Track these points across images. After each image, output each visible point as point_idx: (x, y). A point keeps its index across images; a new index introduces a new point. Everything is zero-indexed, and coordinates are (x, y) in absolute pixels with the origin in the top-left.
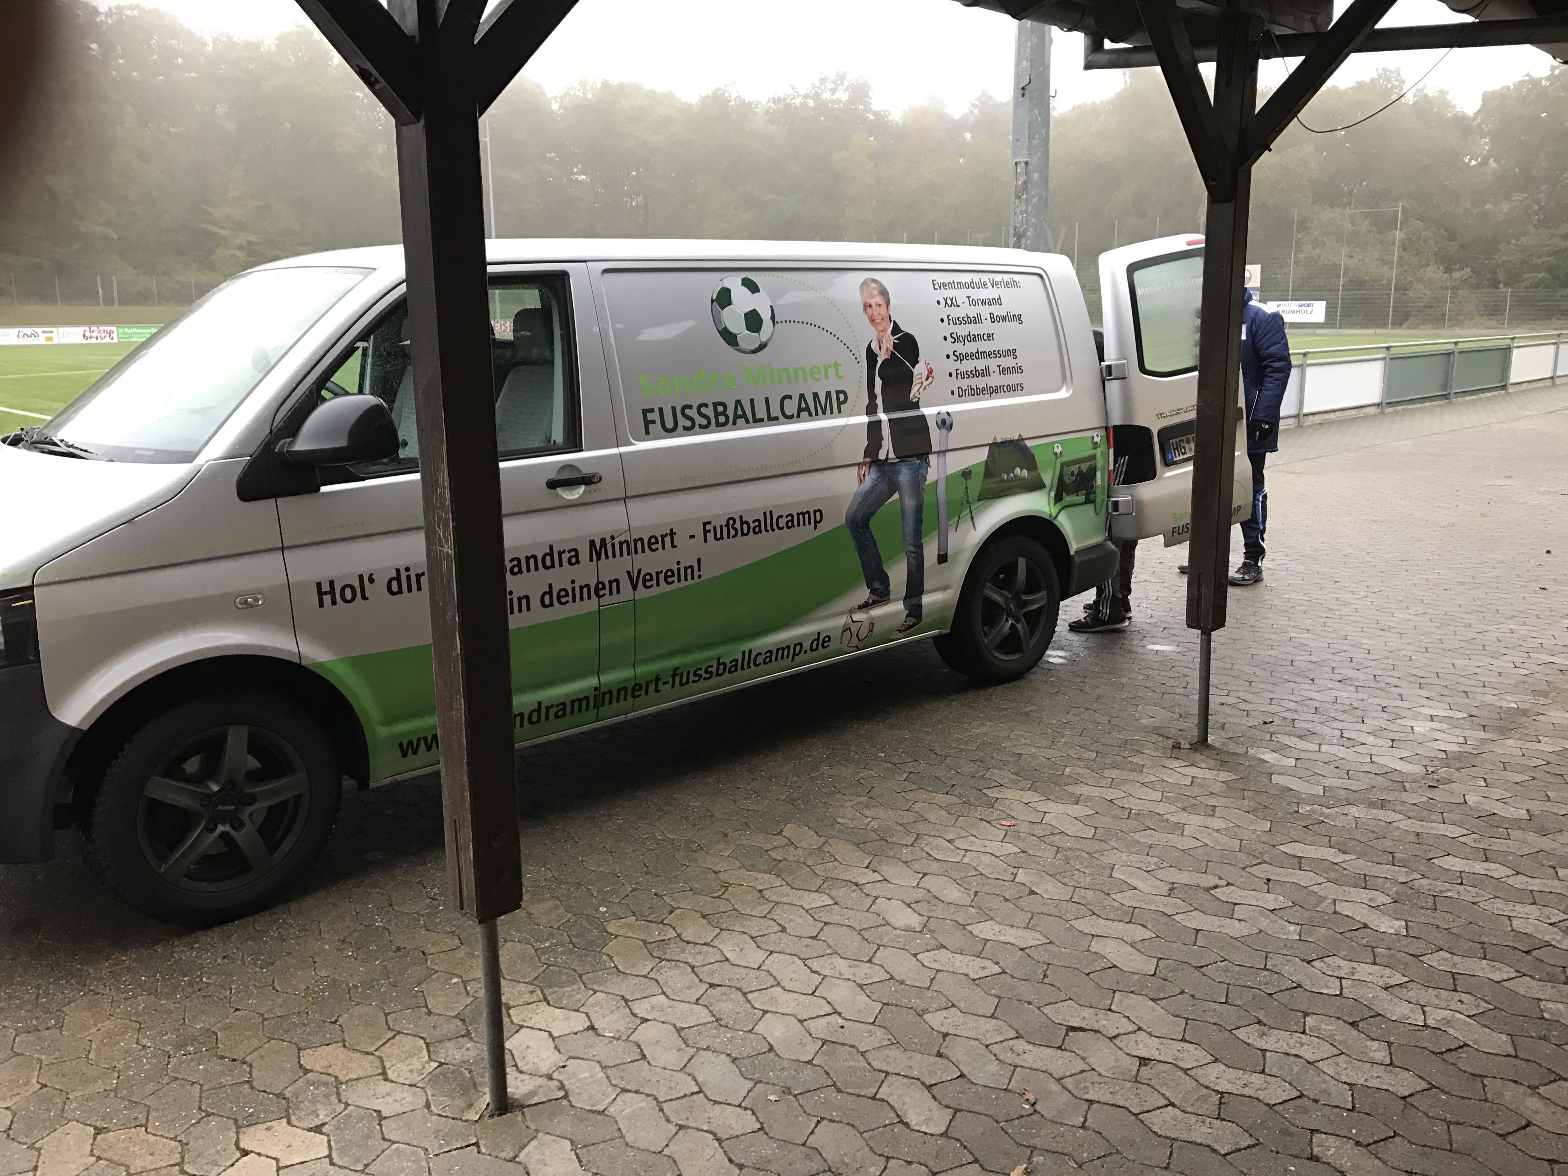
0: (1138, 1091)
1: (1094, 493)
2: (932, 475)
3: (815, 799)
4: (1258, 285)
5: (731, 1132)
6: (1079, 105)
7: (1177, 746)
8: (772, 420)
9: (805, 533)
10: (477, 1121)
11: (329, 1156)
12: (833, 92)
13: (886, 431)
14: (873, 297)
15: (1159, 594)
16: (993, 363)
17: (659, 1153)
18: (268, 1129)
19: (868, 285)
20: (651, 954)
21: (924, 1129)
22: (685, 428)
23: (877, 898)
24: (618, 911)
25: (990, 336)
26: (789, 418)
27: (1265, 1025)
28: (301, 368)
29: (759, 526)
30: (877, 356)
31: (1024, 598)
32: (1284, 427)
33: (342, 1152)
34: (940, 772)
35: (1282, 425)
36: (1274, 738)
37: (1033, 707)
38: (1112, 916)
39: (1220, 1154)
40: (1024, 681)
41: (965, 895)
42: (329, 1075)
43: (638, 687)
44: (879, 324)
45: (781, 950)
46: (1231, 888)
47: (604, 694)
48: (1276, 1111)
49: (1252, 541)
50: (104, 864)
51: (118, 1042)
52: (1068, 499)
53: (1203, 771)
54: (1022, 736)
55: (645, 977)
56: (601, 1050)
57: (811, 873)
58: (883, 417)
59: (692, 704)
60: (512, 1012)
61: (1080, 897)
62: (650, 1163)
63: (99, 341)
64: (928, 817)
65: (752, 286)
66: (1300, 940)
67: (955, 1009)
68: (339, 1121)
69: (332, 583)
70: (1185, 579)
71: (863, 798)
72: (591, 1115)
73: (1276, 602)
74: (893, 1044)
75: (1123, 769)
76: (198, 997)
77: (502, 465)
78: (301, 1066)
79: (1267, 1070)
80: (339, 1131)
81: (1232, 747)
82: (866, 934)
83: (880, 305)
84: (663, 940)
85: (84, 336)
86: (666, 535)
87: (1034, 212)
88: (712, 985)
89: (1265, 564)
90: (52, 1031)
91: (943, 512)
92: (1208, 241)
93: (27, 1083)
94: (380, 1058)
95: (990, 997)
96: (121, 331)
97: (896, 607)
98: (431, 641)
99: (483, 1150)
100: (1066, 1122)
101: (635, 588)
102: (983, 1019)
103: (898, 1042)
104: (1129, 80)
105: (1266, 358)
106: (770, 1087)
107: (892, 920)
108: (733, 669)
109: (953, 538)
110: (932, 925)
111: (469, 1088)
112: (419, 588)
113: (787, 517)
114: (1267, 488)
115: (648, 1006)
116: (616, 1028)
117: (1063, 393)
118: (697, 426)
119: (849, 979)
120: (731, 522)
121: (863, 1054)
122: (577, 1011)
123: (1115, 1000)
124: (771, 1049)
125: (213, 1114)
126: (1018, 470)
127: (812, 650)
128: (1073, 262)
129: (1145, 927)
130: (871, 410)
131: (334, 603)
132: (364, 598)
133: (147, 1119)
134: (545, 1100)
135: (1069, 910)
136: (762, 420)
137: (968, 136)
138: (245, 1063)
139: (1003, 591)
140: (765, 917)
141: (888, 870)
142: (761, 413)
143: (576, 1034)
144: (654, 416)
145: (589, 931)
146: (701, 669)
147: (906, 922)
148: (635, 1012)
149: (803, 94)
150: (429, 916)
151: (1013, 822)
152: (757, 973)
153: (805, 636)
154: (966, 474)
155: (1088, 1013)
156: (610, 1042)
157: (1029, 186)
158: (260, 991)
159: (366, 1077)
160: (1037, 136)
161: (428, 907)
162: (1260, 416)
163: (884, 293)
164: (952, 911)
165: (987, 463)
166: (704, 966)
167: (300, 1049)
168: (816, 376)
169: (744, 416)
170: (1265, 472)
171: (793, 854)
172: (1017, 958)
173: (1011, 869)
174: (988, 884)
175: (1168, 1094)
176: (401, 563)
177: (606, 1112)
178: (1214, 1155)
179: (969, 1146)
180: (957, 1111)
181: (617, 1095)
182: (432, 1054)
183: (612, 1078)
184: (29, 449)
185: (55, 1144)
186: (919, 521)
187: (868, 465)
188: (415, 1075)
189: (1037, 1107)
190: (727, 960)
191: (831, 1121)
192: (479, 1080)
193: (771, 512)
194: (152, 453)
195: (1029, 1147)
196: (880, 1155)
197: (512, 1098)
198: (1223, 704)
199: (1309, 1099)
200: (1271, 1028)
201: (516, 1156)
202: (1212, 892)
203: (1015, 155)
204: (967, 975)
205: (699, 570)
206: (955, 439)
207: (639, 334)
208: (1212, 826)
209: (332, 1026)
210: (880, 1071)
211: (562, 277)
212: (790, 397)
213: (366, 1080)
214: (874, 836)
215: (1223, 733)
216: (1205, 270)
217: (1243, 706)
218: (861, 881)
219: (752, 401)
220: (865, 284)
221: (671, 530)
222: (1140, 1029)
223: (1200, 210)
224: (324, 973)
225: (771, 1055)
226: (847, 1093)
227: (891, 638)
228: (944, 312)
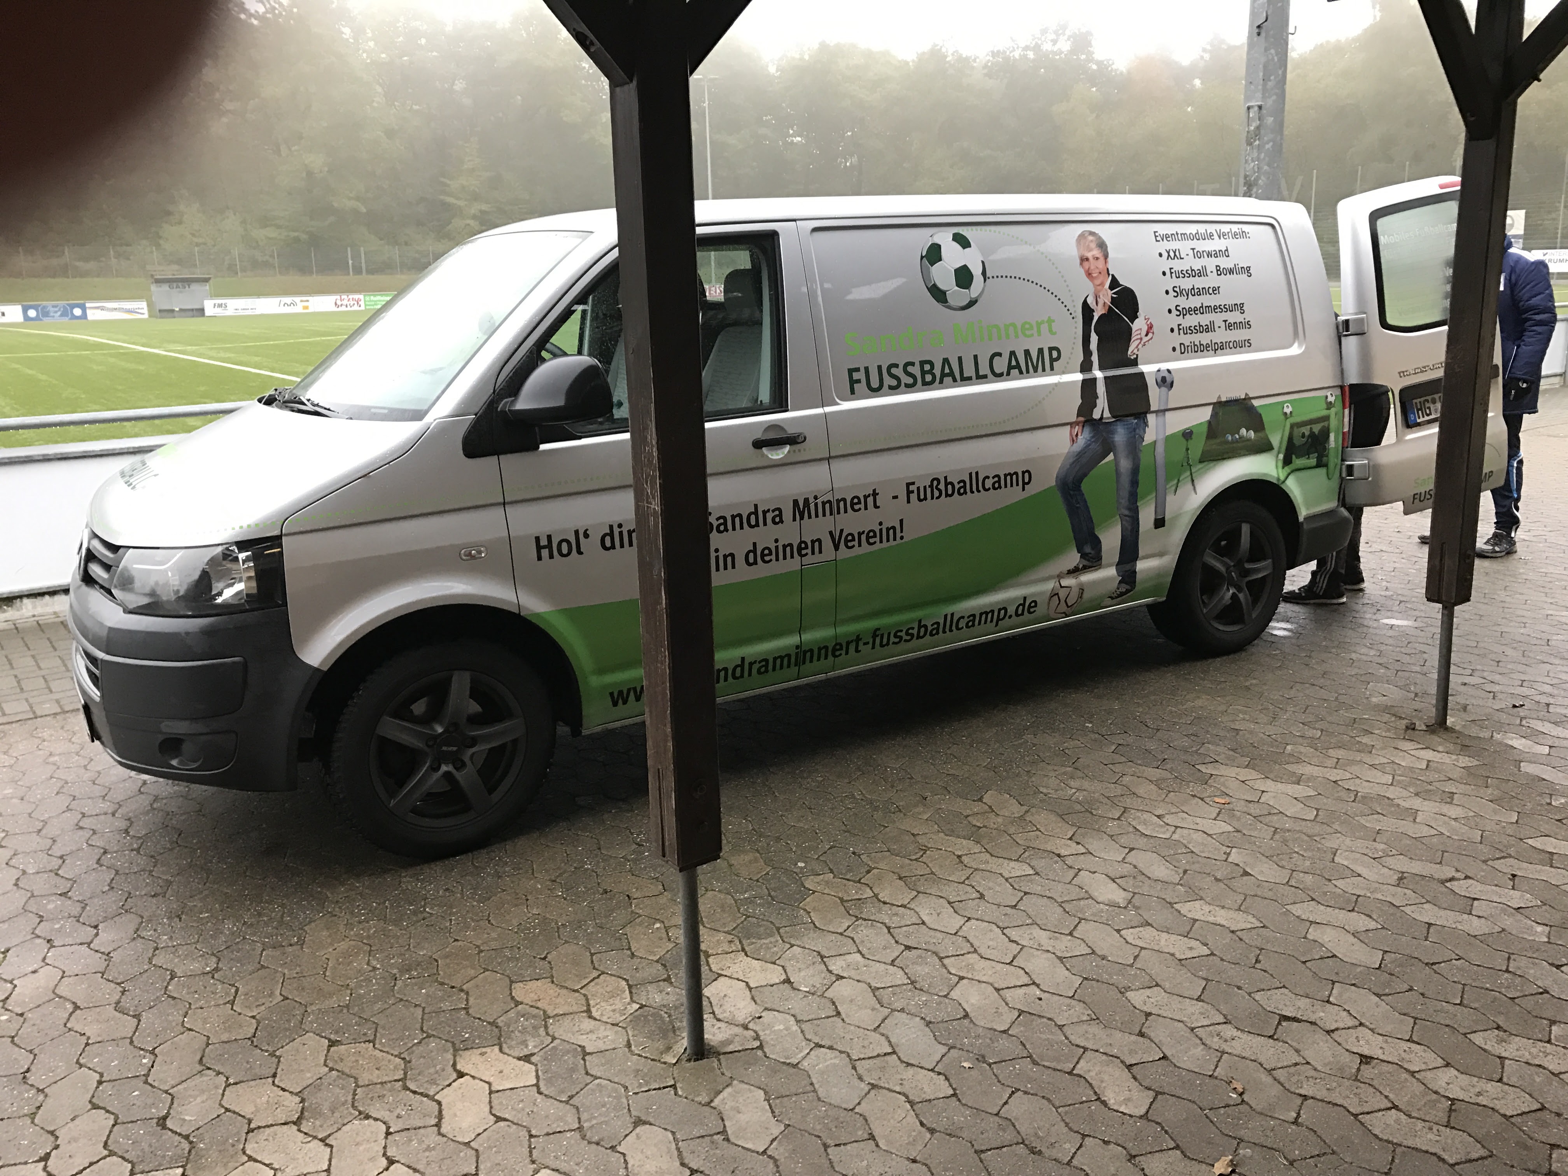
0: (1358, 1091)
1: (1327, 456)
2: (1150, 436)
3: (1018, 767)
4: (1521, 232)
5: (924, 1096)
6: (1321, 44)
7: (1411, 727)
8: (981, 378)
9: (1012, 495)
10: (675, 1064)
11: (537, 1085)
12: (1055, 42)
13: (1101, 389)
14: (1090, 250)
15: (1397, 565)
16: (1218, 318)
17: (852, 1110)
18: (482, 1054)
19: (1085, 238)
20: (848, 912)
21: (1122, 1109)
22: (891, 388)
23: (1080, 870)
24: (818, 868)
25: (1216, 290)
26: (998, 376)
27: (1505, 1031)
28: (522, 330)
29: (964, 487)
30: (1093, 311)
31: (1248, 566)
32: (1544, 387)
33: (549, 1081)
34: (1152, 745)
35: (1544, 384)
36: (1524, 722)
37: (1254, 681)
38: (1332, 903)
39: (1448, 1164)
40: (1244, 654)
41: (1173, 873)
42: (538, 1008)
43: (838, 647)
44: (1096, 277)
45: (979, 917)
46: (1470, 881)
47: (805, 652)
48: (1512, 1123)
49: (1504, 510)
50: (341, 796)
51: (351, 962)
52: (1298, 462)
53: (1439, 755)
54: (1240, 711)
55: (841, 934)
56: (796, 1004)
57: (1012, 841)
58: (1099, 374)
59: (890, 666)
60: (711, 960)
61: (1298, 881)
62: (841, 1119)
63: (349, 309)
64: (1137, 792)
65: (963, 242)
66: (1549, 942)
67: (1159, 988)
68: (546, 1053)
69: (549, 537)
70: (1426, 549)
71: (1068, 769)
72: (785, 1067)
73: (1531, 576)
74: (1092, 1019)
75: (1350, 749)
76: (422, 926)
77: (708, 425)
78: (513, 998)
79: (1505, 1080)
80: (546, 1062)
81: (1474, 731)
82: (1067, 907)
83: (1097, 258)
84: (859, 899)
85: (336, 304)
86: (869, 496)
87: (1267, 159)
88: (908, 948)
89: (1518, 535)
90: (295, 947)
91: (1161, 473)
92: (1463, 184)
93: (271, 994)
94: (585, 995)
95: (1196, 979)
96: (367, 298)
97: (1108, 573)
98: (637, 595)
99: (680, 1093)
100: (1276, 1115)
101: (837, 547)
102: (1188, 1000)
103: (1098, 1019)
104: (1378, 15)
105: (1527, 311)
106: (965, 1053)
107: (1095, 894)
108: (934, 632)
109: (1172, 502)
110: (1137, 901)
111: (668, 1031)
112: (631, 545)
113: (993, 478)
114: (1523, 453)
115: (844, 964)
116: (811, 982)
117: (1295, 350)
118: (903, 385)
119: (1048, 951)
120: (935, 483)
121: (1061, 1027)
122: (774, 963)
123: (1334, 992)
124: (966, 1016)
125: (434, 1035)
126: (1243, 431)
127: (1017, 615)
128: (1309, 213)
129: (1370, 917)
130: (1086, 367)
131: (551, 556)
132: (580, 552)
133: (375, 1035)
134: (740, 1048)
135: (1286, 894)
136: (970, 378)
137: (1197, 82)
138: (462, 990)
139: (1226, 559)
140: (963, 883)
141: (1094, 845)
142: (969, 371)
143: (772, 986)
144: (860, 375)
145: (788, 885)
146: (901, 631)
147: (1110, 897)
148: (830, 968)
149: (1023, 46)
150: (635, 861)
151: (1227, 800)
152: (954, 938)
153: (1011, 601)
154: (1187, 435)
155: (1303, 1003)
156: (805, 996)
157: (1262, 132)
158: (477, 923)
159: (571, 1013)
160: (1272, 78)
161: (634, 851)
162: (1519, 374)
163: (1102, 245)
164: (1159, 888)
165: (1209, 423)
166: (900, 927)
167: (512, 982)
168: (1028, 333)
169: (952, 374)
170: (1520, 435)
171: (994, 821)
172: (1228, 940)
173: (1224, 848)
174: (1198, 862)
175: (1391, 1096)
176: (615, 519)
177: (799, 1066)
178: (1441, 1164)
179: (1170, 1131)
180: (1158, 1093)
181: (811, 1050)
182: (634, 995)
183: (806, 1033)
184: (281, 408)
185: (293, 1053)
186: (1135, 483)
187: (1081, 425)
188: (618, 1015)
189: (1246, 1097)
190: (923, 923)
191: (1026, 1093)
192: (678, 1024)
193: (977, 473)
194: (386, 411)
195: (1235, 1138)
196: (1076, 1132)
197: (709, 1045)
198: (1465, 684)
199: (1551, 1112)
200: (1512, 1034)
201: (712, 1101)
202: (1448, 884)
203: (1247, 98)
204: (1173, 955)
205: (902, 532)
206: (1175, 397)
207: (850, 293)
208: (1449, 814)
209: (541, 963)
210: (1077, 1046)
211: (773, 236)
212: (1000, 354)
213: (572, 1016)
214: (1078, 807)
215: (1463, 715)
216: (1459, 215)
217: (1488, 687)
218: (1063, 852)
219: (960, 359)
220: (1082, 236)
221: (874, 490)
222: (1361, 1024)
223: (1456, 152)
224: (535, 911)
225: (966, 1021)
226: (1044, 1066)
227: (1102, 605)
228: (1166, 265)
